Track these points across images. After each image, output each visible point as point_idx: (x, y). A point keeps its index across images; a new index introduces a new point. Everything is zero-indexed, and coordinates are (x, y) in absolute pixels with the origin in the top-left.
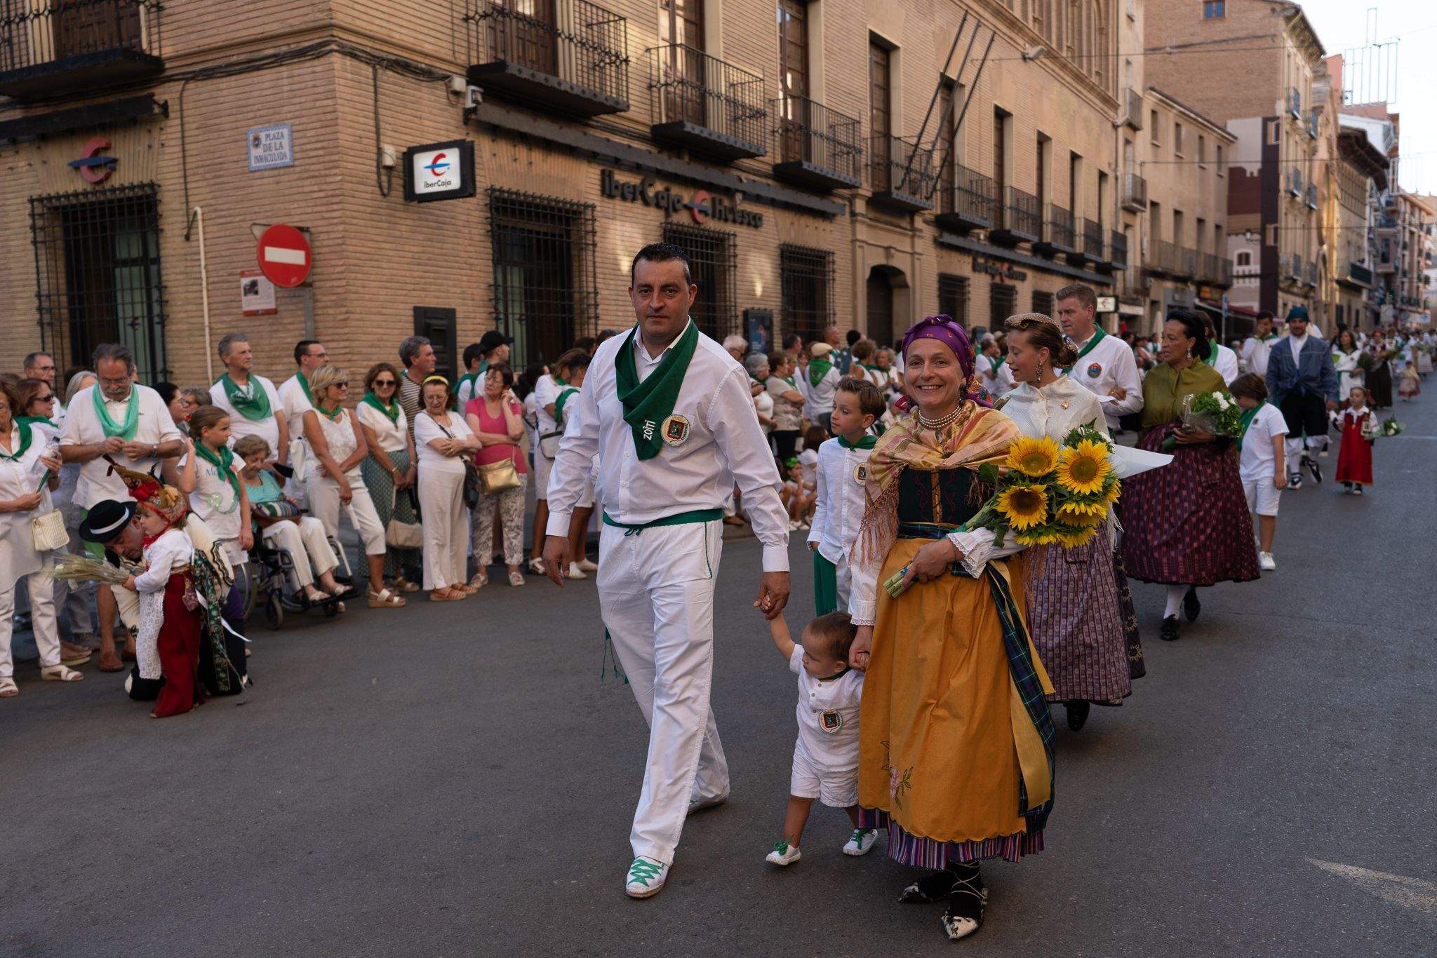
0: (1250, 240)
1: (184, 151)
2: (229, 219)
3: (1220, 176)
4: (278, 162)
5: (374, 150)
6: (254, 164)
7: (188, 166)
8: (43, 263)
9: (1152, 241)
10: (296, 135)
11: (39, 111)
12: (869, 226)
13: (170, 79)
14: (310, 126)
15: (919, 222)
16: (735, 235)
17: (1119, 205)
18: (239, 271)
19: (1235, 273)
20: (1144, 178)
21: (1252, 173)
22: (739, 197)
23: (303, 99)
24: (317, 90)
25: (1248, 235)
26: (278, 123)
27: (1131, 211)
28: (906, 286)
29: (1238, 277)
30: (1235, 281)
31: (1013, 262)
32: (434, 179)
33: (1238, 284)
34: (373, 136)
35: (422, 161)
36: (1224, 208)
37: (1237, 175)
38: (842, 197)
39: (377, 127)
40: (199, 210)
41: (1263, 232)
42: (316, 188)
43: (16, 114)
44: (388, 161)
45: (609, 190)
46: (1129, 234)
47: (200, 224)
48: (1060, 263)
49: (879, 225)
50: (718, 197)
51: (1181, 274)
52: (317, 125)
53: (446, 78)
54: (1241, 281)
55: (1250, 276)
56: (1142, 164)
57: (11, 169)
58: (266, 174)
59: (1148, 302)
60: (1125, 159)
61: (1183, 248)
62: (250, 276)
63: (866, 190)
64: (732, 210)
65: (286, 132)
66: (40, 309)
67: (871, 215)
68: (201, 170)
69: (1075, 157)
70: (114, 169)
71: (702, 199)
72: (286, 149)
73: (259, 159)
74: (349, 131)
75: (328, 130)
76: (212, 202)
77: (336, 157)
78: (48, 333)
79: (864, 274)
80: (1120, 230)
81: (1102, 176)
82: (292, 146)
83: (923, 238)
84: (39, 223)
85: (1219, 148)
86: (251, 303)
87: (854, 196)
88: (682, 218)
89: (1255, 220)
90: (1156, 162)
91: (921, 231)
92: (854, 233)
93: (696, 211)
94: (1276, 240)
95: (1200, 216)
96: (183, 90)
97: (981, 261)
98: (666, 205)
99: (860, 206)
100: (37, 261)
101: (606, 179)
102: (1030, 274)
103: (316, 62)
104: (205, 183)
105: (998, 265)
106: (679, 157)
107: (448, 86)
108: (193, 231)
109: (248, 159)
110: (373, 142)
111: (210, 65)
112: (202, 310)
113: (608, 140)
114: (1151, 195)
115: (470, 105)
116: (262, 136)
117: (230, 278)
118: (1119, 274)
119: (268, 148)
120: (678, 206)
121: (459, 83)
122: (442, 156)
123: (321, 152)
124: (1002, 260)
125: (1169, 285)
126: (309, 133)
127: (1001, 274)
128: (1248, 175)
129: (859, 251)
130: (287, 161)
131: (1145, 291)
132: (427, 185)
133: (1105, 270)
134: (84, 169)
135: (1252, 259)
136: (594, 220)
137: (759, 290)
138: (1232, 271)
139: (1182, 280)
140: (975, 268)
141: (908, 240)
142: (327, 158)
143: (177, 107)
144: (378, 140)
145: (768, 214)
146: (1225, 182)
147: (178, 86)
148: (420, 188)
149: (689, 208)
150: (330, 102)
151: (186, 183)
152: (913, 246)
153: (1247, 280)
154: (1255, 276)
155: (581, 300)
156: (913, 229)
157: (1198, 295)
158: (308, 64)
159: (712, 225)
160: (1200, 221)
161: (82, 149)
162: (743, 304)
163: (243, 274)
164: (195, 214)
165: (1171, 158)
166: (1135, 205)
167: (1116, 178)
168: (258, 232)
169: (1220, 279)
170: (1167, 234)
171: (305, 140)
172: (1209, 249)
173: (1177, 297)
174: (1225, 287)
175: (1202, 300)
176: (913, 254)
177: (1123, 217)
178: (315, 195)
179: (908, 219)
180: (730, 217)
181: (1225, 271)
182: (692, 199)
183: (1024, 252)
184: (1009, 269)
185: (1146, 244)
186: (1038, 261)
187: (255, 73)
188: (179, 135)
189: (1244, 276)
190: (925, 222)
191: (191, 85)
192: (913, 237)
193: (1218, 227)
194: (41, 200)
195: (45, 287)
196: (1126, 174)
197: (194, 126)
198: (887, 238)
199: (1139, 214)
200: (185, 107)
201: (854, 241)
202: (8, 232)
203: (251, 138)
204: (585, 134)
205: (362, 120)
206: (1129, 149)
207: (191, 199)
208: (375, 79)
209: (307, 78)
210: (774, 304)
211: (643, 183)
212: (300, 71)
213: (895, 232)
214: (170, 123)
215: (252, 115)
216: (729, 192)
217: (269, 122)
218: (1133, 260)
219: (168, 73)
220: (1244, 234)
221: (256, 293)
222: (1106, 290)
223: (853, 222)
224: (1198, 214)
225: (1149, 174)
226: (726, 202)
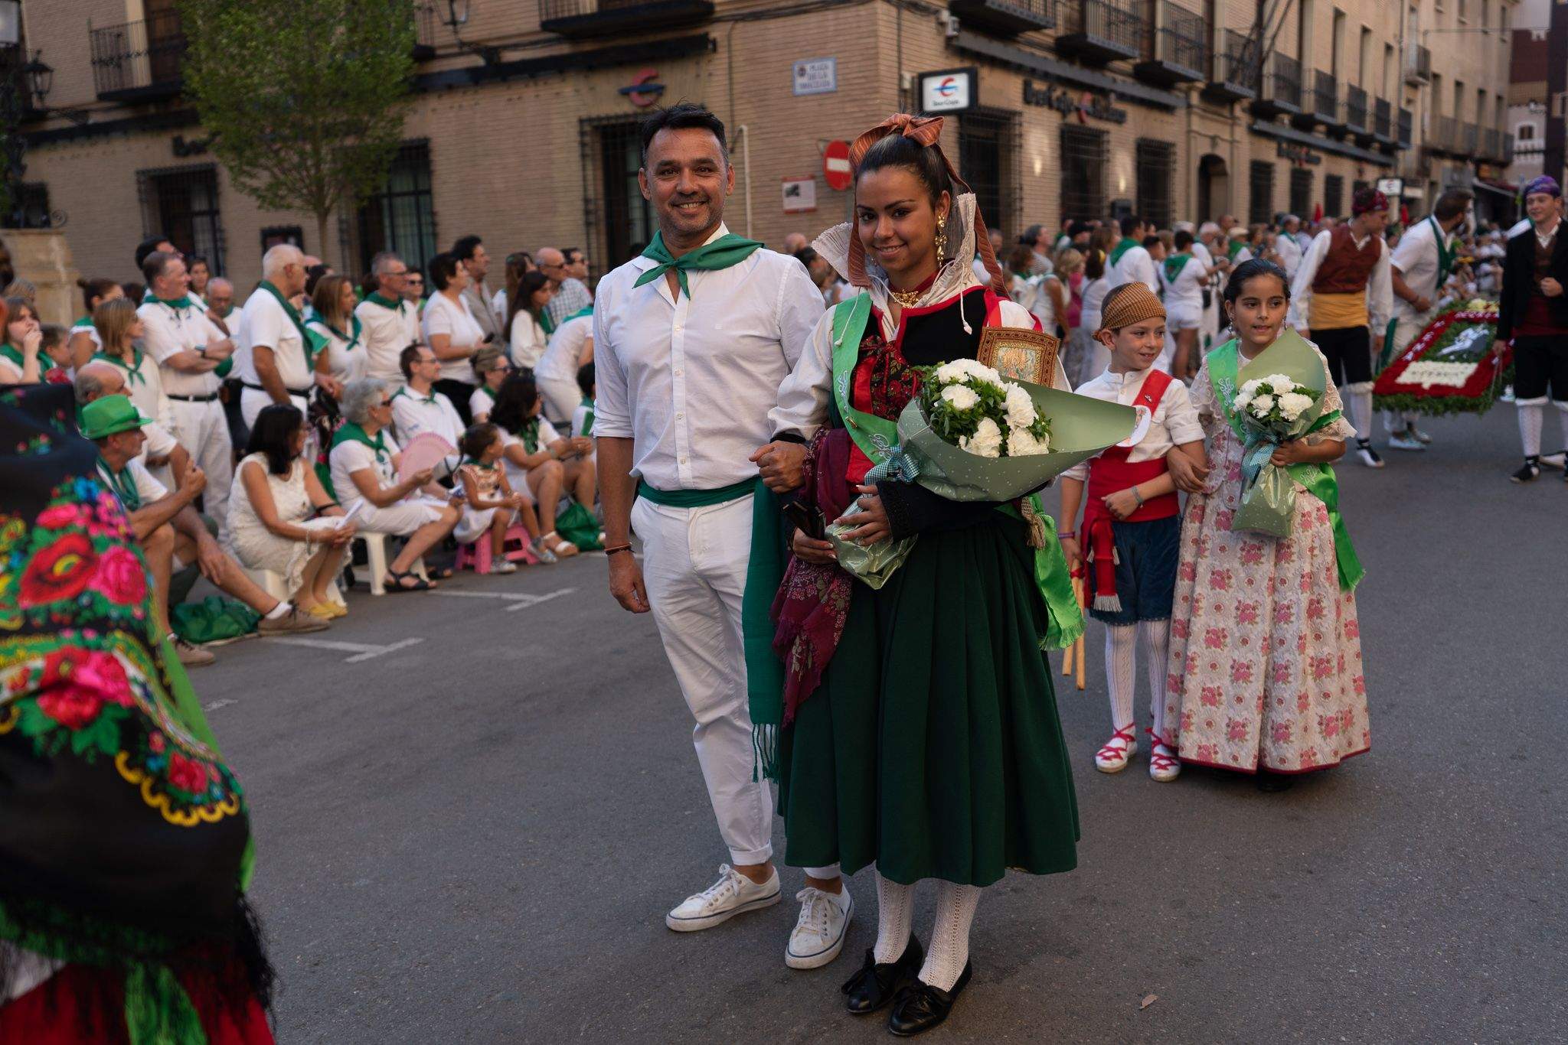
0: (1535, 112)
1: (731, 79)
2: (773, 135)
3: (1503, 41)
4: (821, 89)
5: (896, 76)
6: (799, 90)
7: (735, 92)
8: (590, 173)
9: (1433, 117)
10: (840, 66)
11: (588, 47)
12: (1202, 117)
13: (719, 20)
14: (854, 59)
15: (1238, 111)
16: (1108, 132)
17: (1403, 80)
18: (781, 177)
19: (1515, 148)
20: (1429, 47)
21: (1538, 37)
22: (1113, 96)
23: (847, 37)
24: (861, 30)
25: (1532, 106)
26: (824, 57)
27: (1413, 85)
28: (1224, 174)
29: (1519, 153)
30: (1515, 157)
31: (1310, 146)
32: (942, 99)
33: (1519, 161)
34: (896, 65)
35: (932, 85)
36: (1506, 75)
37: (1521, 38)
38: (1180, 90)
39: (899, 58)
40: (745, 128)
41: (1549, 102)
42: (856, 109)
43: (564, 49)
44: (907, 85)
45: (1029, 97)
46: (1410, 109)
47: (746, 140)
48: (1349, 145)
49: (1210, 116)
50: (1097, 97)
51: (1460, 151)
52: (860, 58)
53: (937, 12)
54: (1522, 157)
55: (1533, 152)
56: (1426, 33)
57: (557, 94)
58: (809, 98)
59: (1427, 184)
60: (1409, 28)
61: (1464, 123)
62: (790, 181)
63: (1201, 85)
64: (1107, 109)
65: (830, 64)
66: (587, 212)
67: (1202, 106)
68: (746, 95)
69: (1365, 31)
70: (661, 95)
71: (1086, 100)
72: (830, 78)
73: (804, 86)
74: (885, 62)
75: (869, 62)
76: (756, 121)
77: (876, 84)
78: (593, 230)
79: (1195, 163)
80: (1403, 105)
81: (1389, 48)
82: (836, 75)
83: (1240, 125)
84: (587, 139)
85: (1503, 9)
86: (792, 203)
87: (1190, 89)
88: (1073, 119)
89: (1540, 88)
90: (1440, 31)
91: (1238, 118)
92: (1189, 124)
93: (1082, 111)
94: (1563, 111)
95: (1481, 87)
96: (732, 29)
97: (1284, 145)
98: (1064, 110)
99: (1195, 98)
100: (584, 168)
101: (1027, 85)
102: (1323, 156)
103: (861, 8)
104: (749, 106)
105: (1298, 149)
106: (1072, 62)
107: (938, 19)
108: (738, 145)
109: (793, 86)
110: (896, 70)
111: (759, 9)
112: (745, 209)
113: (1033, 54)
114: (1435, 67)
115: (950, 31)
116: (808, 67)
117: (772, 183)
118: (1400, 154)
119: (813, 77)
120: (1072, 108)
121: (945, 16)
122: (951, 80)
123: (863, 80)
124: (1301, 144)
125: (1448, 164)
126: (850, 65)
127: (1300, 160)
128: (1534, 37)
129: (1193, 142)
130: (831, 87)
131: (1424, 171)
132: (936, 104)
133: (1389, 150)
134: (634, 94)
135: (1536, 133)
136: (1021, 125)
137: (1123, 185)
138: (1512, 146)
139: (1460, 158)
140: (1280, 153)
141: (1227, 129)
142: (867, 86)
143: (726, 43)
144: (900, 69)
145: (1131, 111)
146: (1507, 49)
147: (728, 25)
148: (929, 106)
149: (1078, 110)
150: (872, 40)
151: (732, 105)
152: (1232, 133)
153: (1529, 156)
154: (1538, 152)
155: (1009, 195)
156: (1233, 117)
157: (1477, 174)
158: (854, 9)
159: (1092, 123)
160: (1482, 93)
161: (630, 78)
162: (1112, 197)
163: (785, 180)
164: (741, 131)
165: (1454, 25)
166: (1421, 79)
167: (1401, 51)
168: (822, 146)
169: (1501, 156)
170: (1448, 109)
171: (847, 71)
172: (1490, 123)
173: (1456, 177)
174: (1504, 165)
175: (1481, 179)
176: (1232, 142)
177: (1407, 92)
178: (856, 115)
179: (1228, 107)
180: (1105, 115)
181: (1505, 148)
182: (1080, 101)
183: (1319, 137)
184: (1307, 154)
185: (1427, 120)
186: (1331, 144)
187: (803, 16)
188: (726, 66)
189: (1526, 152)
190: (1244, 110)
191: (740, 25)
192: (1233, 125)
193: (1499, 98)
194: (590, 120)
195: (591, 194)
196: (1411, 45)
197: (741, 59)
198: (1214, 128)
199: (1421, 88)
200: (733, 42)
201: (1189, 132)
202: (551, 147)
203: (797, 68)
204: (1019, 50)
205: (891, 53)
206: (1413, 17)
207: (737, 118)
208: (899, 18)
209: (850, 20)
210: (1132, 196)
211: (1050, 89)
212: (848, 14)
213: (1217, 121)
214: (717, 56)
215: (797, 50)
216: (1103, 92)
217: (813, 56)
218: (1416, 139)
219: (717, 15)
220: (1528, 105)
221: (797, 195)
222: (1391, 173)
223: (1189, 114)
224: (1479, 82)
225: (1433, 44)
226: (1103, 103)
